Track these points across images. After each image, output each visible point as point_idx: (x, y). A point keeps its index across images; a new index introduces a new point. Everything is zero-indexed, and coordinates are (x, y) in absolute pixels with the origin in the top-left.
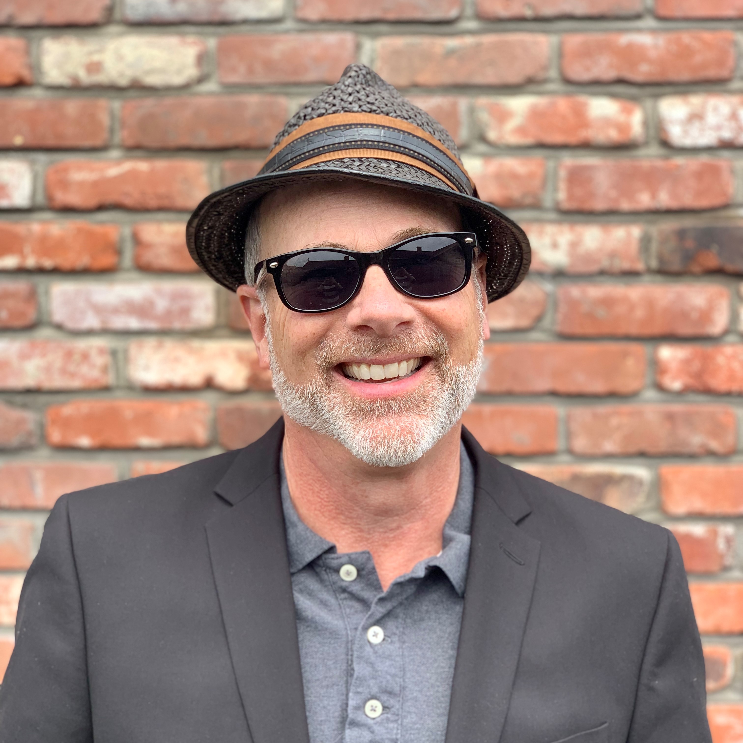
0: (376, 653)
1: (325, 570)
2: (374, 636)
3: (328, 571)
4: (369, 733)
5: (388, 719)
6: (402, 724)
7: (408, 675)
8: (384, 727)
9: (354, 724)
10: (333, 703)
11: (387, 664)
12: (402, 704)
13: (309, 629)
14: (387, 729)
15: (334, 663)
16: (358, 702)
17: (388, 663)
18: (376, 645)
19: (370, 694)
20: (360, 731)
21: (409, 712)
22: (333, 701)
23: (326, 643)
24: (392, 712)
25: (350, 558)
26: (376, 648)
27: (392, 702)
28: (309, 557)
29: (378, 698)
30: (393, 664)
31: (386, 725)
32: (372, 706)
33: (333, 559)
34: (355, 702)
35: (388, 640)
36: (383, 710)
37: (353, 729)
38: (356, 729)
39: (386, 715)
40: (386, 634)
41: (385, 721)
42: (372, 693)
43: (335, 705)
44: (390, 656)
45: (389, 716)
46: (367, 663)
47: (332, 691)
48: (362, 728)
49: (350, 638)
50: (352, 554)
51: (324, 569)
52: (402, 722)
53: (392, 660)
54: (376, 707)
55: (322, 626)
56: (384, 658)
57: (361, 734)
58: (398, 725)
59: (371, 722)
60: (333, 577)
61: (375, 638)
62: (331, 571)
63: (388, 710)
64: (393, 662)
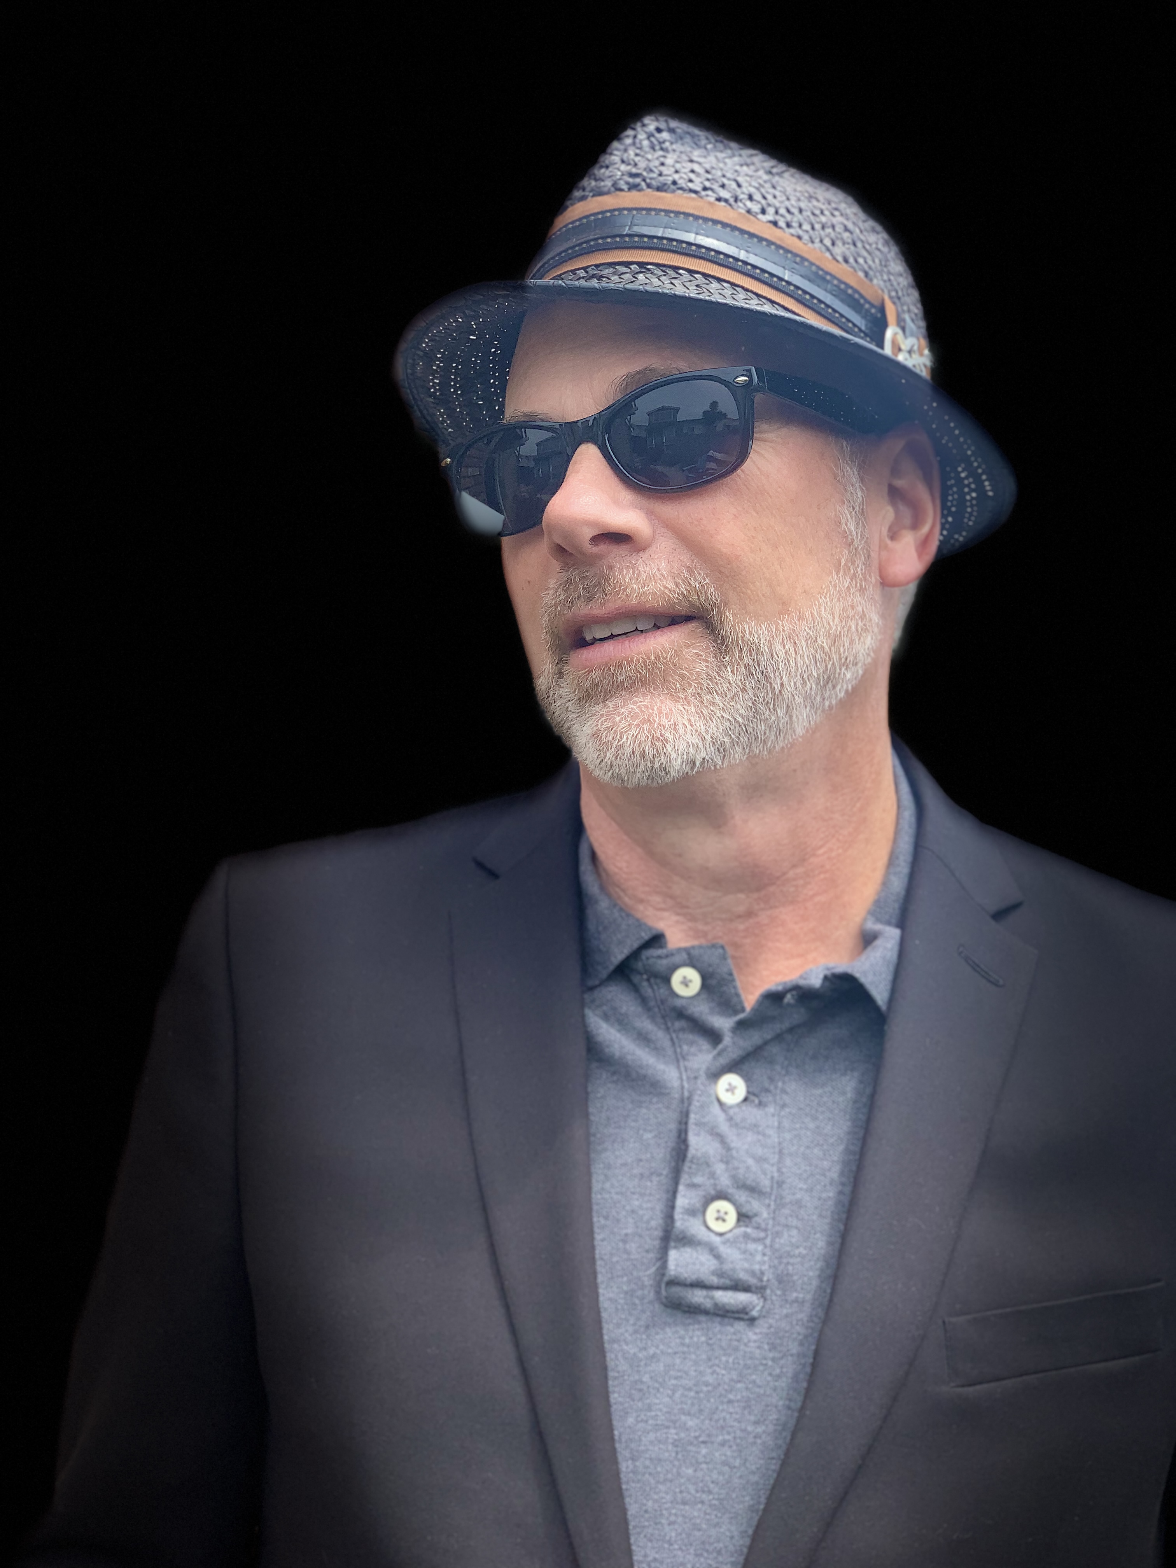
0: (730, 1119)
1: (648, 980)
2: (727, 1090)
3: (652, 980)
4: (711, 1257)
5: (746, 1236)
6: (771, 1246)
7: (788, 1162)
8: (739, 1249)
9: (686, 1240)
10: (649, 1205)
11: (749, 1139)
12: (774, 1212)
13: (615, 1078)
14: (745, 1252)
15: (655, 1136)
16: (692, 1202)
17: (750, 1137)
18: (731, 1107)
19: (715, 1189)
20: (695, 1255)
21: (787, 1226)
22: (649, 1201)
23: (645, 1102)
24: (754, 1224)
25: (689, 954)
26: (731, 1112)
27: (754, 1205)
28: (618, 955)
29: (729, 1196)
30: (759, 1141)
31: (743, 1246)
32: (718, 1211)
33: (660, 957)
34: (687, 1201)
35: (753, 1101)
36: (739, 1220)
37: (682, 1249)
38: (688, 1250)
39: (743, 1229)
40: (751, 1090)
41: (741, 1239)
42: (719, 1188)
43: (652, 1209)
44: (756, 1126)
45: (749, 1230)
46: (711, 1134)
47: (649, 1184)
48: (699, 1248)
49: (686, 1094)
50: (693, 947)
51: (645, 977)
52: (773, 1241)
53: (758, 1133)
54: (726, 1213)
55: (637, 1072)
56: (744, 1128)
57: (697, 1258)
58: (766, 1247)
59: (717, 1240)
60: (662, 991)
61: (729, 1094)
62: (658, 981)
63: (747, 1220)
64: (760, 1137)
